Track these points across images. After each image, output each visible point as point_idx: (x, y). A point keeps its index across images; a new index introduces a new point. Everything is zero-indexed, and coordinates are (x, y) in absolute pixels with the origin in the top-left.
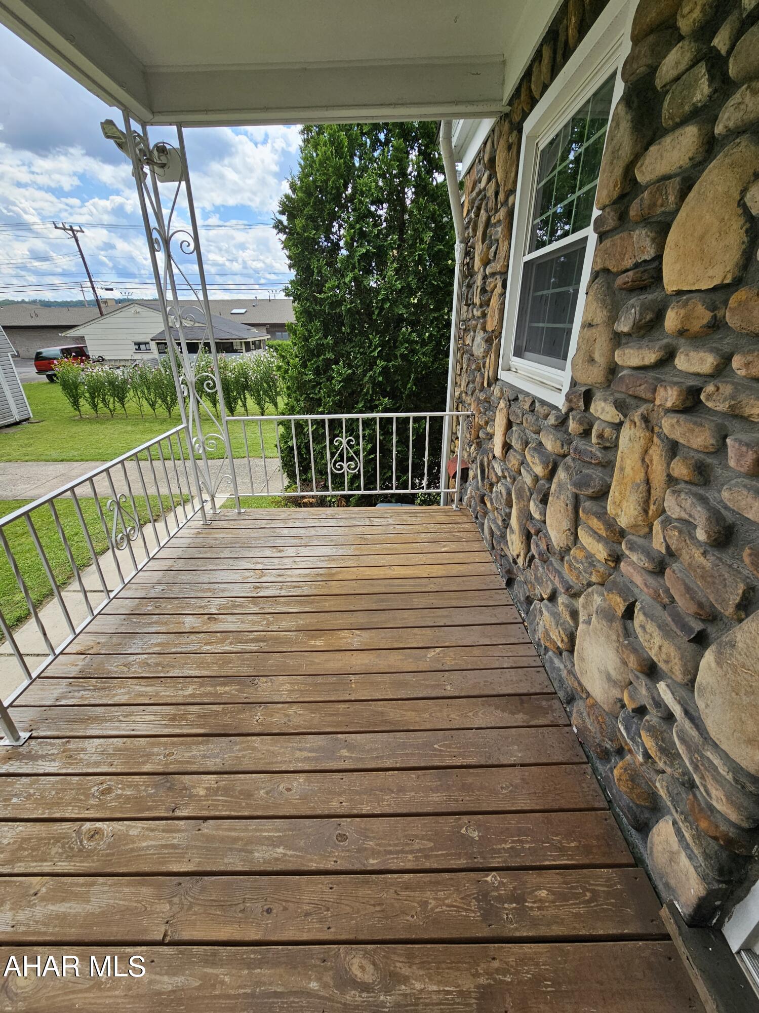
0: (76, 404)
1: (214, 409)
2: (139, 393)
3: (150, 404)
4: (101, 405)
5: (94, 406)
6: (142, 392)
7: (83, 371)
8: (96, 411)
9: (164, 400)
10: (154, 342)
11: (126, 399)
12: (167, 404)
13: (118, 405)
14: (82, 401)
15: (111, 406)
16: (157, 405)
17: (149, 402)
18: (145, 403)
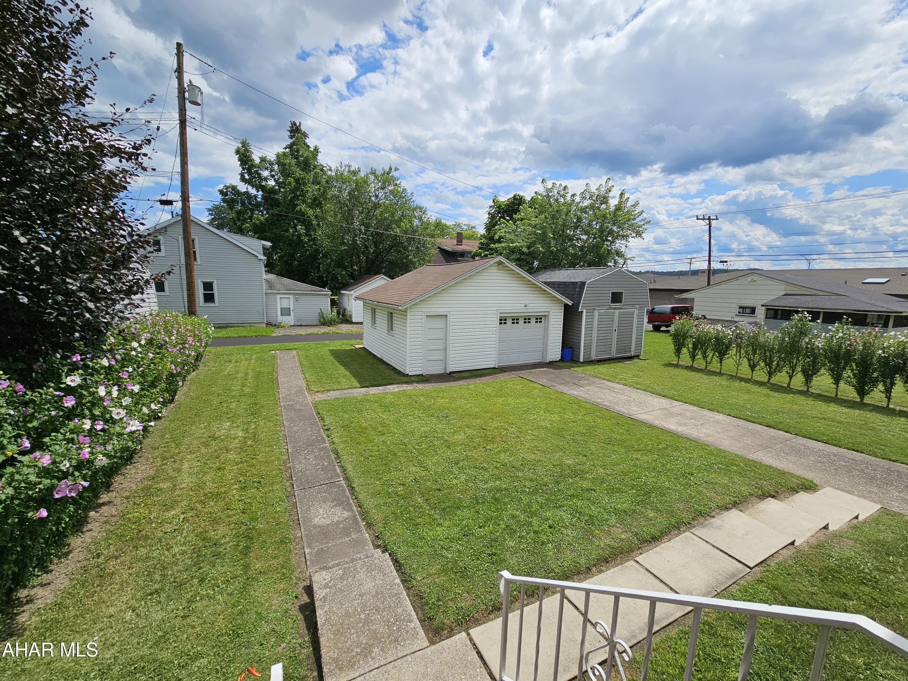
0: (678, 352)
1: (835, 386)
2: (742, 352)
3: (750, 365)
4: (700, 356)
5: (693, 357)
6: (746, 352)
7: (696, 326)
8: (693, 360)
9: (769, 364)
10: (764, 308)
11: (727, 356)
12: (770, 368)
13: (716, 359)
14: (684, 350)
15: (709, 359)
16: (757, 368)
17: (750, 363)
18: (745, 362)
